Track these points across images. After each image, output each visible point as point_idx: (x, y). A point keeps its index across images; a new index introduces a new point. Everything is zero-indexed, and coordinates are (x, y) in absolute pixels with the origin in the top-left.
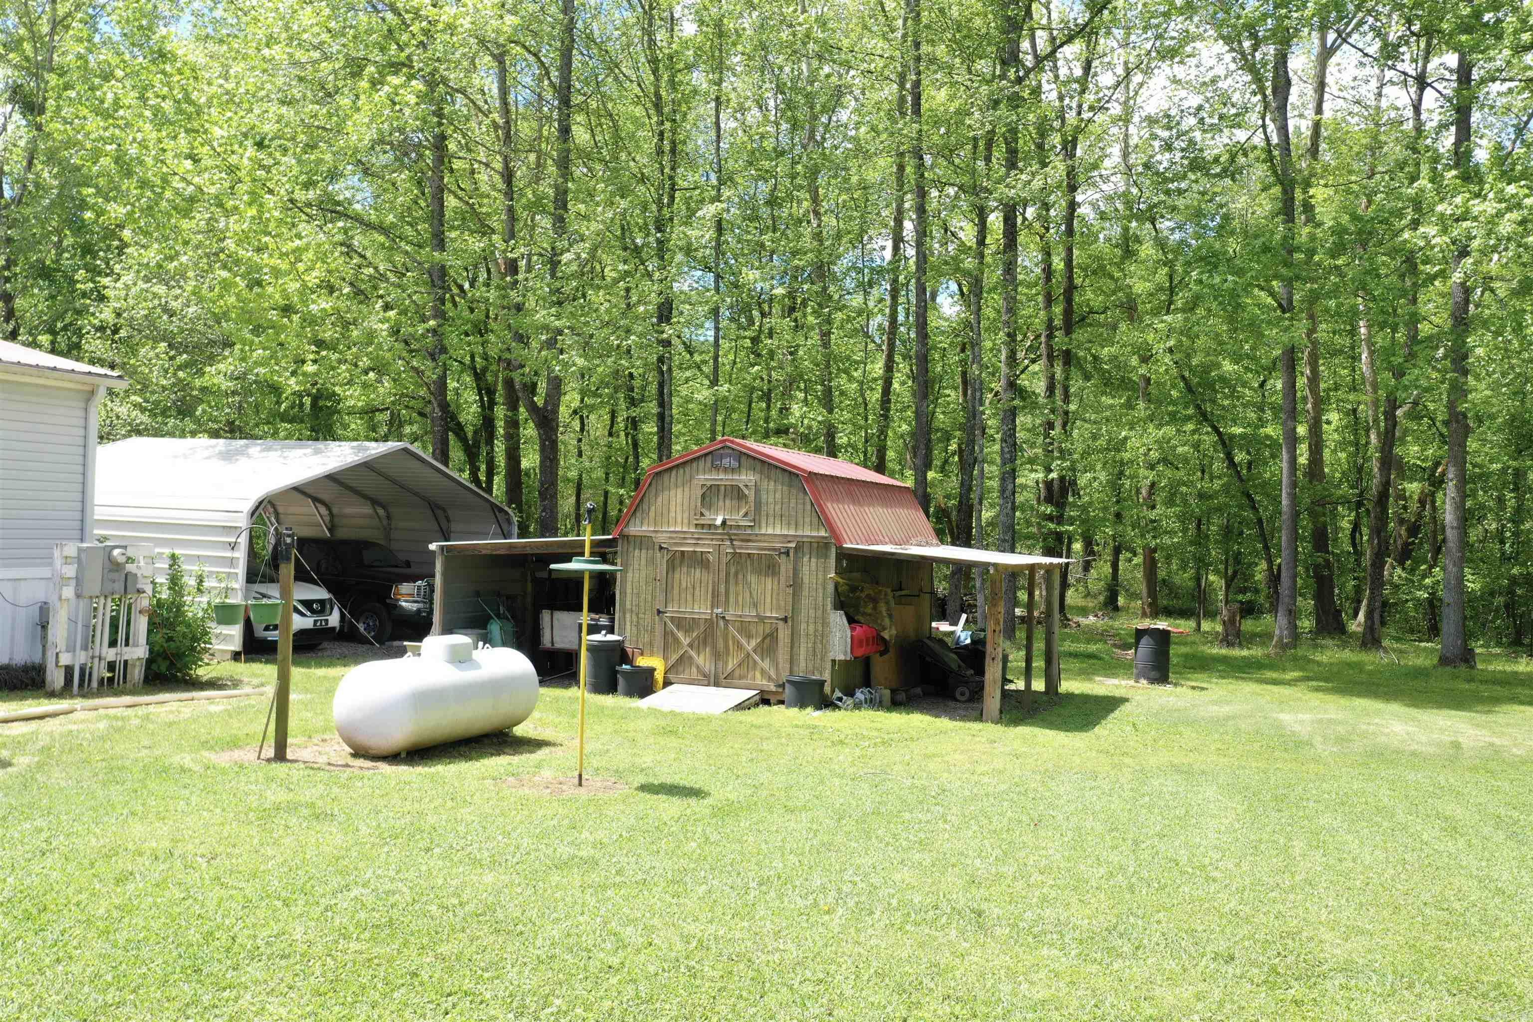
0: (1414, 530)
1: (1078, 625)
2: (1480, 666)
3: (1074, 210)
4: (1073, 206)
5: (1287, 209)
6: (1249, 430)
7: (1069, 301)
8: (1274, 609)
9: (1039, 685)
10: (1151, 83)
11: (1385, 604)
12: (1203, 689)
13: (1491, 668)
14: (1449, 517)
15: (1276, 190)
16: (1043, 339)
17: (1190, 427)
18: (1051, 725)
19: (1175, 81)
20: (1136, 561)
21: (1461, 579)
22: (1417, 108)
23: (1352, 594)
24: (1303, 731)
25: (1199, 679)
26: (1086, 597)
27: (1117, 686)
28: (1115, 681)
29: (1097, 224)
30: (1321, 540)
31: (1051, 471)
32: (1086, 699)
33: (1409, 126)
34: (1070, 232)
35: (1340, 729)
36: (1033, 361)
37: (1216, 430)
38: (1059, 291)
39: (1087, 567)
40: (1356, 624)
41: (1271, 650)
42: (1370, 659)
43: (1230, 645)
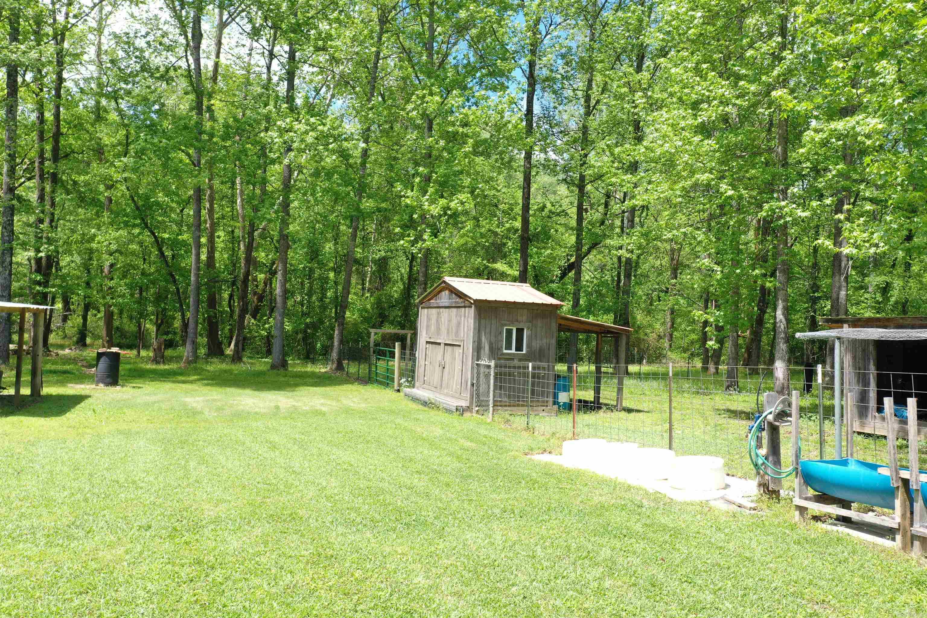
0: (261, 298)
1: (57, 355)
2: (290, 369)
3: (61, 83)
4: (60, 80)
5: (198, 107)
6: (172, 236)
7: (56, 141)
8: (184, 344)
9: (26, 391)
10: (117, 14)
11: (245, 339)
12: (139, 388)
13: (295, 370)
14: (278, 291)
15: (192, 97)
16: (36, 164)
17: (136, 231)
18: (33, 414)
19: (132, 16)
20: (99, 315)
21: (283, 323)
22: (269, 68)
23: (228, 335)
24: (199, 407)
25: (138, 383)
26: (64, 338)
27: (83, 389)
28: (82, 386)
29: (78, 96)
30: (212, 302)
31: (40, 252)
32: (60, 398)
33: (264, 76)
34: (58, 95)
35: (218, 403)
36: (29, 179)
37: (153, 234)
38: (48, 135)
39: (65, 319)
40: (229, 351)
41: (182, 364)
42: (236, 368)
43: (158, 363)
